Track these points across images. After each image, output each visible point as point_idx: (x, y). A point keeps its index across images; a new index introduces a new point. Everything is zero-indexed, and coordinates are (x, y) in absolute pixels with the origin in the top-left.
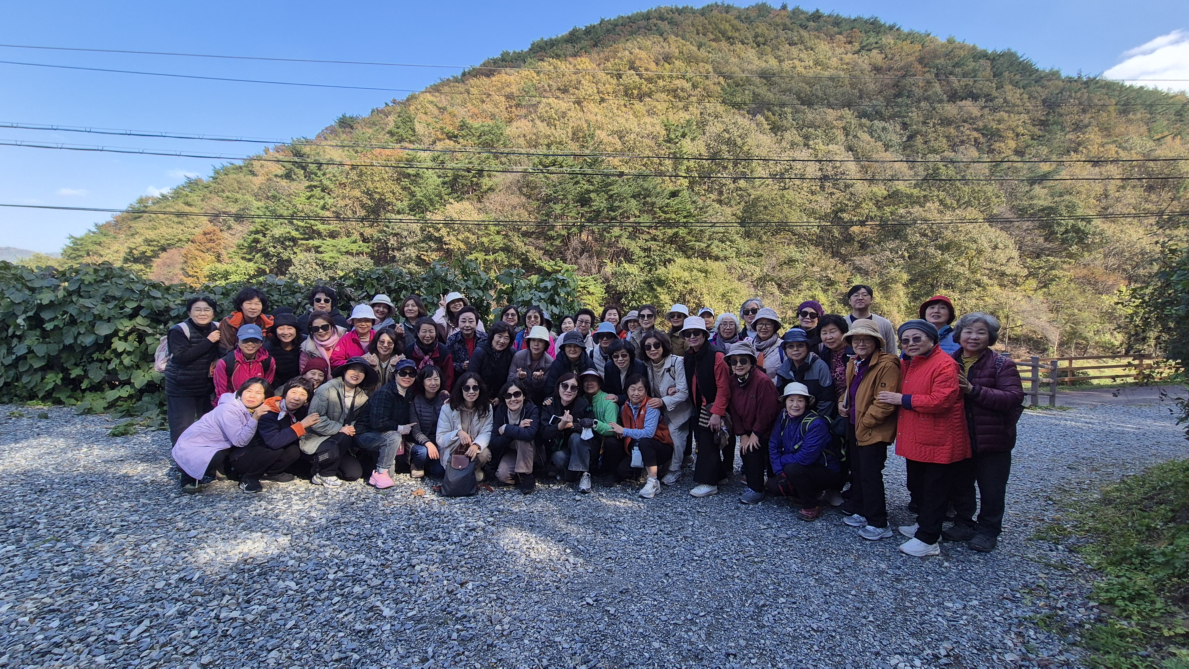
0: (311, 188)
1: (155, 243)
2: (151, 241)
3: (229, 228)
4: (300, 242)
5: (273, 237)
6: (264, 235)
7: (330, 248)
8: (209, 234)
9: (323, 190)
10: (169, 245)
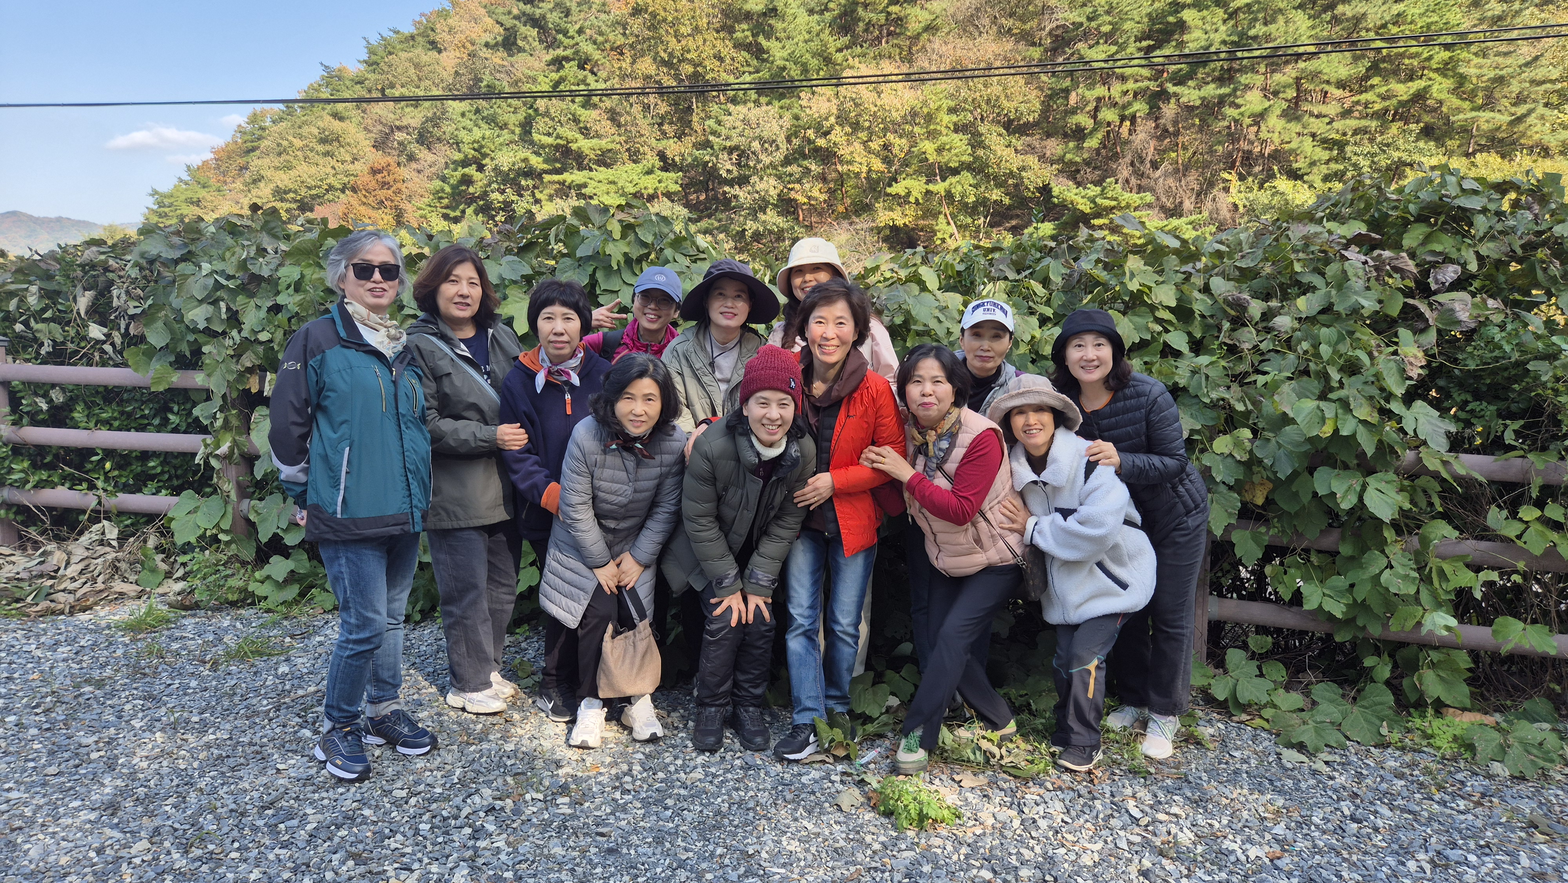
0: (558, 63)
1: (292, 195)
2: (286, 192)
3: (411, 158)
4: (547, 178)
5: (496, 169)
6: (481, 168)
7: (604, 187)
8: (380, 171)
9: (581, 67)
10: (314, 197)
